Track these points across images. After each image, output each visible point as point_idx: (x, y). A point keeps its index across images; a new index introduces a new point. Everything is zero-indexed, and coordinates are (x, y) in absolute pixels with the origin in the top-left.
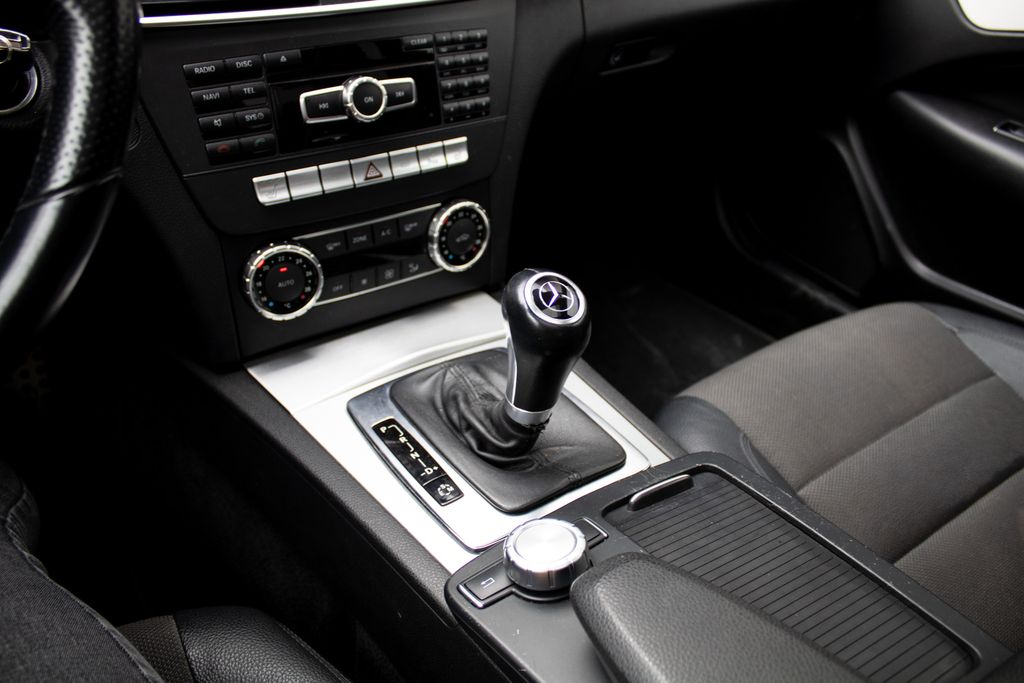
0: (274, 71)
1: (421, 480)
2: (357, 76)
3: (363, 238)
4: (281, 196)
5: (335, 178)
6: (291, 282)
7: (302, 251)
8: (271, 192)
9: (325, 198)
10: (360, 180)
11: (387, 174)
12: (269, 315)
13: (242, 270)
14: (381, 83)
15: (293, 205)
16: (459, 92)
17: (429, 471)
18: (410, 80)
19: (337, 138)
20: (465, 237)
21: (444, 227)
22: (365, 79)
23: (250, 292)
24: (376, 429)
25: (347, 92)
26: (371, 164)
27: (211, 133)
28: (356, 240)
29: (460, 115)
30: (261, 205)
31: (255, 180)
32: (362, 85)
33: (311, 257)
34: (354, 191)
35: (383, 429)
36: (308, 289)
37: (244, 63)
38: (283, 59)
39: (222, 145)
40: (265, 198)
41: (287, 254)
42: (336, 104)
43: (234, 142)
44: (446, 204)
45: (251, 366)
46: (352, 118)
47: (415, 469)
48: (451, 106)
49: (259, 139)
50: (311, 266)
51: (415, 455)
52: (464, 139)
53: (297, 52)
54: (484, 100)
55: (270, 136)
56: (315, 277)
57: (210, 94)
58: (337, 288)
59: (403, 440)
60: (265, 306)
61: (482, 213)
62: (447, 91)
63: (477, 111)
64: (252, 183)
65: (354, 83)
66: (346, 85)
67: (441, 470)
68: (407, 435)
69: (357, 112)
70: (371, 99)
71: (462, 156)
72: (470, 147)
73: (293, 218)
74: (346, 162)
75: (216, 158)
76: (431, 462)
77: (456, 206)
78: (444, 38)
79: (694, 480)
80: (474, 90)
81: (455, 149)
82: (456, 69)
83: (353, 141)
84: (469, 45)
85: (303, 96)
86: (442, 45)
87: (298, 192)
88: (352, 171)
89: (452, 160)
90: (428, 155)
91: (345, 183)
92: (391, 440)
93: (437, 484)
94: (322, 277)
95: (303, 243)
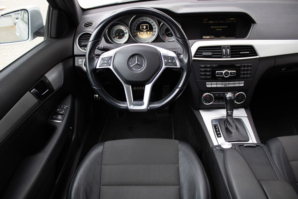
0: (213, 68)
1: (216, 133)
2: (226, 70)
3: (222, 95)
4: (210, 86)
5: (220, 85)
6: (209, 99)
7: (211, 95)
8: (209, 85)
9: (217, 88)
10: (223, 86)
11: (228, 86)
12: (204, 103)
13: (202, 96)
14: (229, 71)
15: (211, 88)
16: (244, 74)
17: (218, 132)
18: (235, 71)
19: (220, 79)
20: (240, 98)
21: (237, 95)
22: (227, 71)
23: (202, 99)
24: (214, 125)
25: (224, 72)
26: (225, 84)
27: (201, 75)
28: (221, 95)
29: (244, 78)
30: (207, 87)
31: (207, 83)
32: (226, 72)
33: (213, 96)
34: (222, 87)
35: (215, 125)
36: (211, 101)
37: (208, 66)
38: (215, 66)
39: (203, 77)
40: (207, 86)
41: (209, 95)
42: (222, 74)
43: (205, 77)
44: (238, 92)
45: (200, 110)
46: (223, 76)
47: (216, 131)
48: (242, 76)
49: (208, 77)
50: (212, 97)
51: (217, 130)
52: (244, 82)
53: (217, 65)
54: (249, 76)
55: (210, 77)
56: (213, 99)
57: (203, 70)
58: (216, 102)
59: (217, 127)
60: (204, 102)
61: (245, 95)
62: (242, 74)
63: (247, 77)
64: (206, 84)
65: (225, 71)
66: (224, 71)
67: (220, 133)
68: (218, 127)
69: (224, 76)
70: (227, 74)
71: (242, 85)
72: (244, 84)
73: (211, 90)
74: (221, 83)
75: (201, 79)
76: (219, 131)
77: (240, 93)
78: (243, 65)
79: (257, 147)
80: (247, 74)
81: (241, 83)
82: (244, 70)
83: (223, 79)
84: (248, 66)
85: (217, 72)
86: (242, 66)
87: (213, 86)
88: (222, 84)
89: (240, 85)
90: (236, 84)
91: (221, 86)
92: (215, 127)
93: (218, 134)
94: (214, 99)
95: (212, 94)
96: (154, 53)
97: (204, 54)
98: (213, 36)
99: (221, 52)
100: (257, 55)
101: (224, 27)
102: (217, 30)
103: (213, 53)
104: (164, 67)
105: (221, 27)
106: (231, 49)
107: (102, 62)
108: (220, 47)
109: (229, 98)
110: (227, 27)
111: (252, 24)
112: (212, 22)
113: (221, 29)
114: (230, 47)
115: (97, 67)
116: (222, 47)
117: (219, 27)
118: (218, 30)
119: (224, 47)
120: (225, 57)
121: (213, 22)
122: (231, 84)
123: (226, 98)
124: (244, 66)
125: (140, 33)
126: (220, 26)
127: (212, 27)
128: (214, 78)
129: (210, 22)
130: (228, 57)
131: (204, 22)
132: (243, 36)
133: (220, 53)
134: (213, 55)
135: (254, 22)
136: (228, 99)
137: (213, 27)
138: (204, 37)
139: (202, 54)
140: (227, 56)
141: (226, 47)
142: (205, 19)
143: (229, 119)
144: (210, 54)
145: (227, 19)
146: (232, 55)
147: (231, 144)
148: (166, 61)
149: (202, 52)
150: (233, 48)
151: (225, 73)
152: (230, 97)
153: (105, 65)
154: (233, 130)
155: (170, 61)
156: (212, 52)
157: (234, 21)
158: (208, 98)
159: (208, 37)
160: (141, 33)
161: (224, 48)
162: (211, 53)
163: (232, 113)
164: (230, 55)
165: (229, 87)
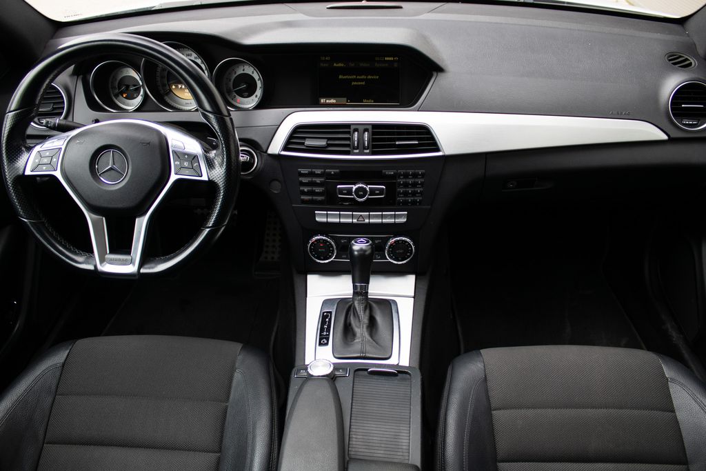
0: (328, 176)
1: (320, 335)
2: (359, 183)
4: (324, 220)
5: (347, 218)
6: (324, 250)
7: (329, 240)
8: (321, 217)
9: (340, 224)
10: (355, 221)
11: (367, 221)
12: (315, 259)
13: (308, 241)
14: (368, 188)
15: (327, 224)
16: (406, 194)
17: (325, 333)
18: (383, 187)
19: (347, 204)
20: (401, 251)
21: (391, 245)
22: (361, 185)
23: (308, 249)
24: (324, 313)
25: (354, 187)
26: (361, 216)
27: (303, 193)
29: (405, 203)
30: (317, 222)
31: (316, 212)
32: (359, 188)
33: (333, 243)
34: (352, 224)
35: (326, 314)
36: (330, 254)
37: (318, 171)
38: (333, 173)
39: (306, 198)
40: (318, 219)
41: (324, 240)
42: (349, 192)
43: (310, 198)
44: (395, 237)
45: (310, 274)
46: (353, 198)
47: (322, 330)
48: (401, 199)
49: (319, 198)
50: (332, 246)
51: (326, 327)
52: (406, 213)
53: (338, 171)
54: (418, 199)
55: (323, 198)
56: (333, 251)
57: (305, 180)
58: (339, 257)
59: (327, 320)
60: (314, 256)
61: (411, 243)
62: (400, 193)
63: (414, 203)
64: (315, 214)
65: (357, 186)
67: (329, 335)
68: (330, 319)
69: (355, 197)
70: (362, 193)
71: (404, 220)
72: (408, 216)
73: (327, 228)
74: (351, 213)
75: (303, 202)
76: (328, 330)
77: (398, 239)
78: (402, 172)
79: (399, 374)
80: (414, 194)
81: (400, 216)
82: (406, 185)
83: (354, 206)
84: (415, 176)
85: (338, 186)
86: (400, 175)
87: (330, 220)
88: (353, 217)
89: (398, 221)
90: (386, 217)
91: (350, 220)
92: (325, 318)
93: (323, 338)
94: (335, 251)
95: (332, 238)
96: (149, 143)
97: (308, 142)
98: (345, 99)
99: (348, 139)
100: (438, 150)
101: (369, 77)
102: (353, 83)
103: (329, 142)
104: (173, 177)
105: (363, 77)
106: (374, 133)
107: (37, 161)
108: (345, 128)
109: (358, 251)
110: (378, 77)
111: (435, 74)
112: (340, 65)
113: (364, 83)
114: (370, 127)
115: (28, 172)
116: (352, 127)
117: (358, 77)
118: (355, 83)
119: (357, 127)
120: (357, 151)
121: (343, 65)
122: (374, 218)
123: (352, 251)
124: (406, 176)
125: (177, 87)
126: (361, 75)
127: (340, 77)
128: (332, 201)
129: (335, 65)
130: (366, 151)
131: (322, 64)
132: (407, 102)
133: (348, 142)
134: (329, 145)
135: (439, 69)
136: (356, 253)
137: (345, 77)
138: (323, 101)
139: (303, 144)
140: (361, 148)
141: (361, 128)
142: (323, 58)
143: (356, 303)
144: (323, 143)
145: (377, 59)
146: (374, 146)
147: (332, 365)
148: (178, 163)
149: (304, 138)
150: (379, 130)
151: (356, 189)
152: (361, 250)
153: (44, 168)
154: (361, 330)
155: (186, 164)
156: (329, 139)
157: (396, 65)
158: (321, 248)
159: (333, 101)
160: (180, 86)
161: (356, 130)
162: (326, 140)
163: (366, 288)
164: (370, 147)
165: (369, 224)
